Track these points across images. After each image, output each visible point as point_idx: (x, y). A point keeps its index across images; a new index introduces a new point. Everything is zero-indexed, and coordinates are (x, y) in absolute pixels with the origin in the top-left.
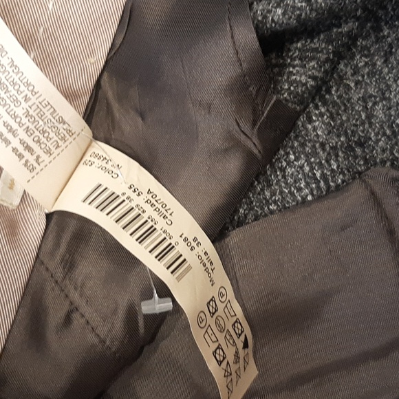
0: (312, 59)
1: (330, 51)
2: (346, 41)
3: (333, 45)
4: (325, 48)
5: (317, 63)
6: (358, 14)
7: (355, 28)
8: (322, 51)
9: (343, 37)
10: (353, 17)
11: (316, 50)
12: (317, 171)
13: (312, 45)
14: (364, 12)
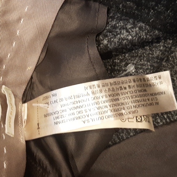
0: (141, 69)
1: (149, 65)
2: (156, 60)
3: (150, 62)
4: (147, 64)
5: (143, 70)
6: (161, 49)
7: (160, 54)
8: (145, 65)
9: (154, 59)
10: (159, 50)
11: (143, 65)
12: (165, 115)
13: (141, 62)
14: (164, 48)
